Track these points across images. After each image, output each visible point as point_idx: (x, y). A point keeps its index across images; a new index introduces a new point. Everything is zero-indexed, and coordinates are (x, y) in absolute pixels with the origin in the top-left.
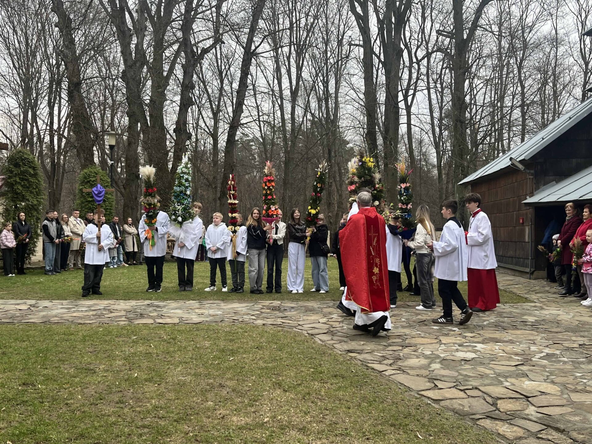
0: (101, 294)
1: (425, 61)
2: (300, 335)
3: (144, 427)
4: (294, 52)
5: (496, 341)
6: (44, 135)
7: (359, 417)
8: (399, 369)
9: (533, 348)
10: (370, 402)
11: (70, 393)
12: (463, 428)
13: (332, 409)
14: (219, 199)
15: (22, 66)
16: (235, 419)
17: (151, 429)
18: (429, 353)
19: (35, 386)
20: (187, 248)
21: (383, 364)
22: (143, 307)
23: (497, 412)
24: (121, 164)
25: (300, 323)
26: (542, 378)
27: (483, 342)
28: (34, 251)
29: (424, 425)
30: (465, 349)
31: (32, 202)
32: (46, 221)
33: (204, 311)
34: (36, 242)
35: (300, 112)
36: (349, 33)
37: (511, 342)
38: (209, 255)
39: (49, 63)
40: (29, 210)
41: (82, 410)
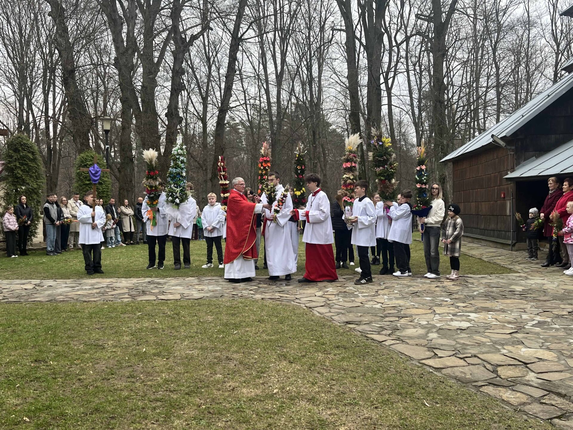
0: (103, 273)
1: (404, 45)
2: (299, 308)
3: (157, 400)
4: (279, 38)
5: (488, 310)
6: (40, 121)
7: (365, 386)
8: (398, 339)
9: (525, 316)
10: (374, 372)
11: (82, 369)
12: (467, 395)
13: (338, 379)
14: (211, 180)
15: (16, 55)
16: (244, 390)
17: (164, 403)
18: (425, 323)
19: (47, 362)
20: (183, 228)
21: (382, 334)
22: (145, 285)
23: (498, 378)
24: (114, 148)
25: (297, 297)
26: (537, 345)
27: (475, 312)
28: (36, 233)
29: (429, 393)
30: (459, 319)
31: (32, 186)
32: (47, 204)
33: (204, 287)
34: (37, 224)
35: (285, 96)
36: (331, 19)
37: (503, 311)
38: (206, 234)
39: (42, 52)
40: (29, 193)
41: (95, 385)
